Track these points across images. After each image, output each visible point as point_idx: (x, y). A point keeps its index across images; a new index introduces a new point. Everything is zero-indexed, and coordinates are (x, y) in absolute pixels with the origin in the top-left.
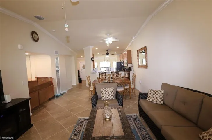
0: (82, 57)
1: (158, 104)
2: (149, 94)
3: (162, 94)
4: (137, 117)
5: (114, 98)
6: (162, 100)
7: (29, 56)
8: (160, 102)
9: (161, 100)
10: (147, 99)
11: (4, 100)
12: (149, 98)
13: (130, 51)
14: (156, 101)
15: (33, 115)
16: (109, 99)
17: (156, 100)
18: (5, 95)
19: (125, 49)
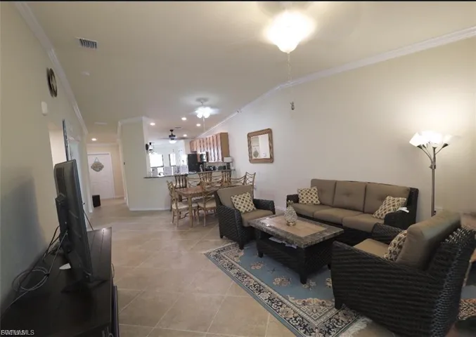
1: (315, 204)
2: (300, 195)
3: (316, 192)
6: (318, 200)
12: (303, 200)
13: (227, 134)
16: (250, 210)
17: (312, 200)
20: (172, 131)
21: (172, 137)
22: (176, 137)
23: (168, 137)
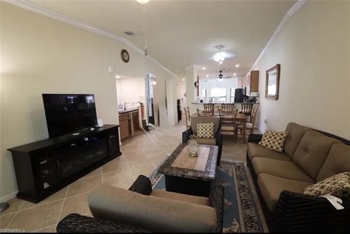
0: (183, 81)
1: (274, 150)
2: (263, 136)
3: (282, 138)
4: (243, 165)
5: (212, 137)
6: (281, 147)
7: (120, 79)
8: (278, 148)
9: (279, 146)
10: (260, 143)
11: (97, 124)
12: (263, 142)
13: (257, 72)
14: (272, 147)
15: (122, 145)
16: (206, 137)
17: (272, 145)
18: (98, 119)
19: (251, 68)
20: (221, 72)
21: (221, 76)
22: (223, 76)
23: (218, 76)
